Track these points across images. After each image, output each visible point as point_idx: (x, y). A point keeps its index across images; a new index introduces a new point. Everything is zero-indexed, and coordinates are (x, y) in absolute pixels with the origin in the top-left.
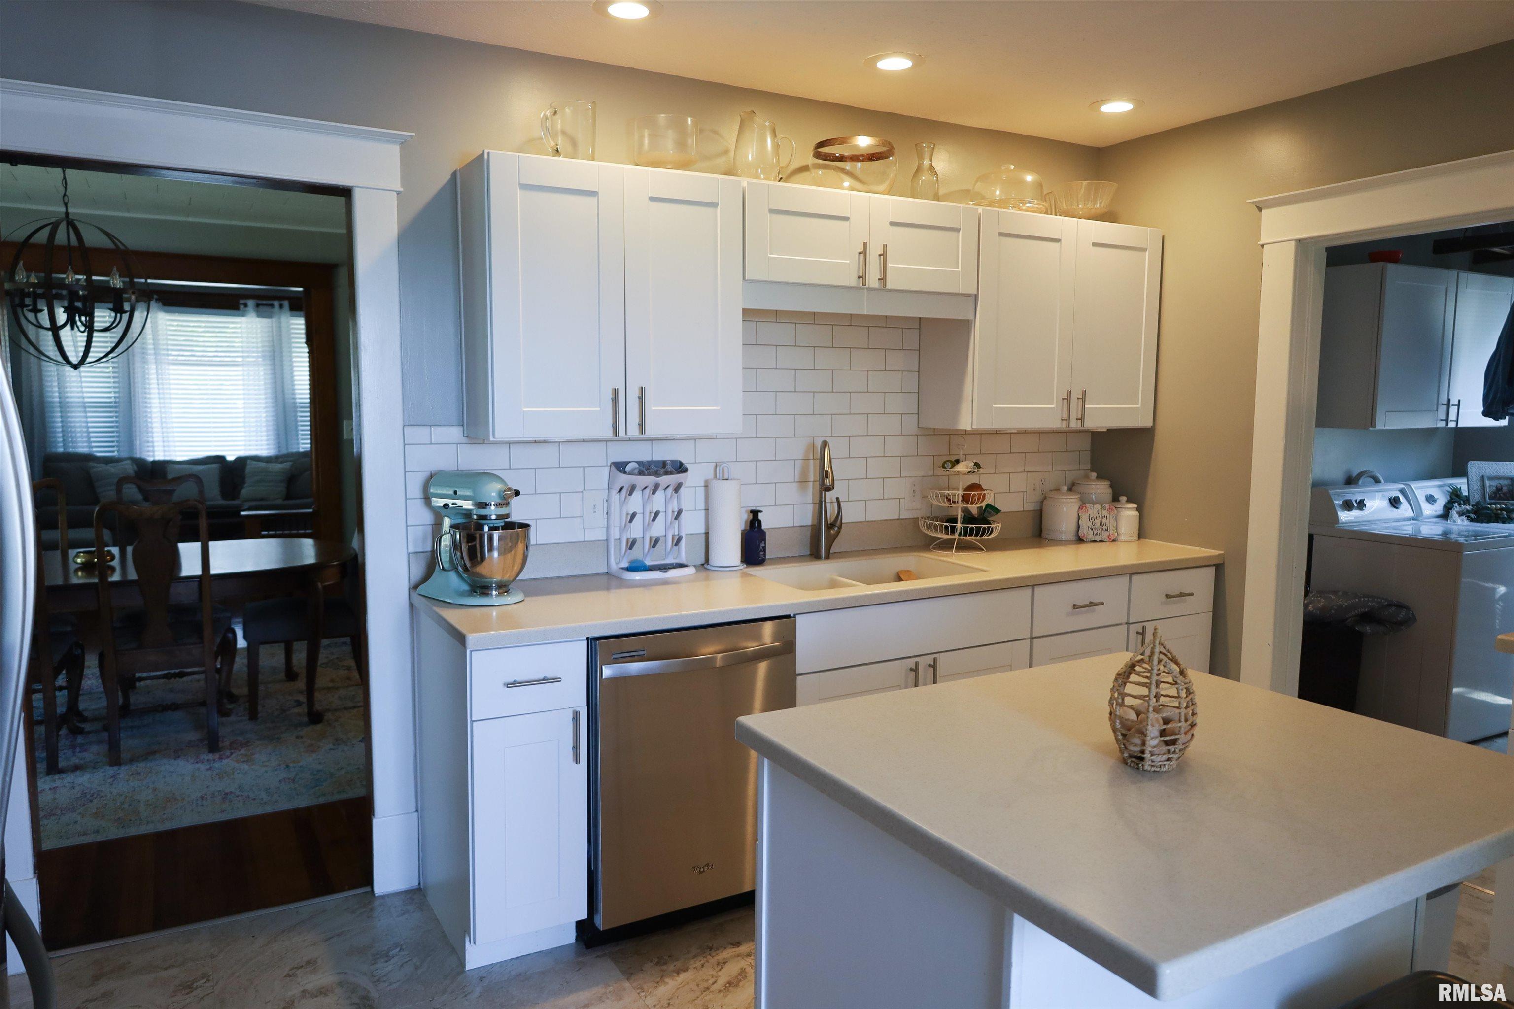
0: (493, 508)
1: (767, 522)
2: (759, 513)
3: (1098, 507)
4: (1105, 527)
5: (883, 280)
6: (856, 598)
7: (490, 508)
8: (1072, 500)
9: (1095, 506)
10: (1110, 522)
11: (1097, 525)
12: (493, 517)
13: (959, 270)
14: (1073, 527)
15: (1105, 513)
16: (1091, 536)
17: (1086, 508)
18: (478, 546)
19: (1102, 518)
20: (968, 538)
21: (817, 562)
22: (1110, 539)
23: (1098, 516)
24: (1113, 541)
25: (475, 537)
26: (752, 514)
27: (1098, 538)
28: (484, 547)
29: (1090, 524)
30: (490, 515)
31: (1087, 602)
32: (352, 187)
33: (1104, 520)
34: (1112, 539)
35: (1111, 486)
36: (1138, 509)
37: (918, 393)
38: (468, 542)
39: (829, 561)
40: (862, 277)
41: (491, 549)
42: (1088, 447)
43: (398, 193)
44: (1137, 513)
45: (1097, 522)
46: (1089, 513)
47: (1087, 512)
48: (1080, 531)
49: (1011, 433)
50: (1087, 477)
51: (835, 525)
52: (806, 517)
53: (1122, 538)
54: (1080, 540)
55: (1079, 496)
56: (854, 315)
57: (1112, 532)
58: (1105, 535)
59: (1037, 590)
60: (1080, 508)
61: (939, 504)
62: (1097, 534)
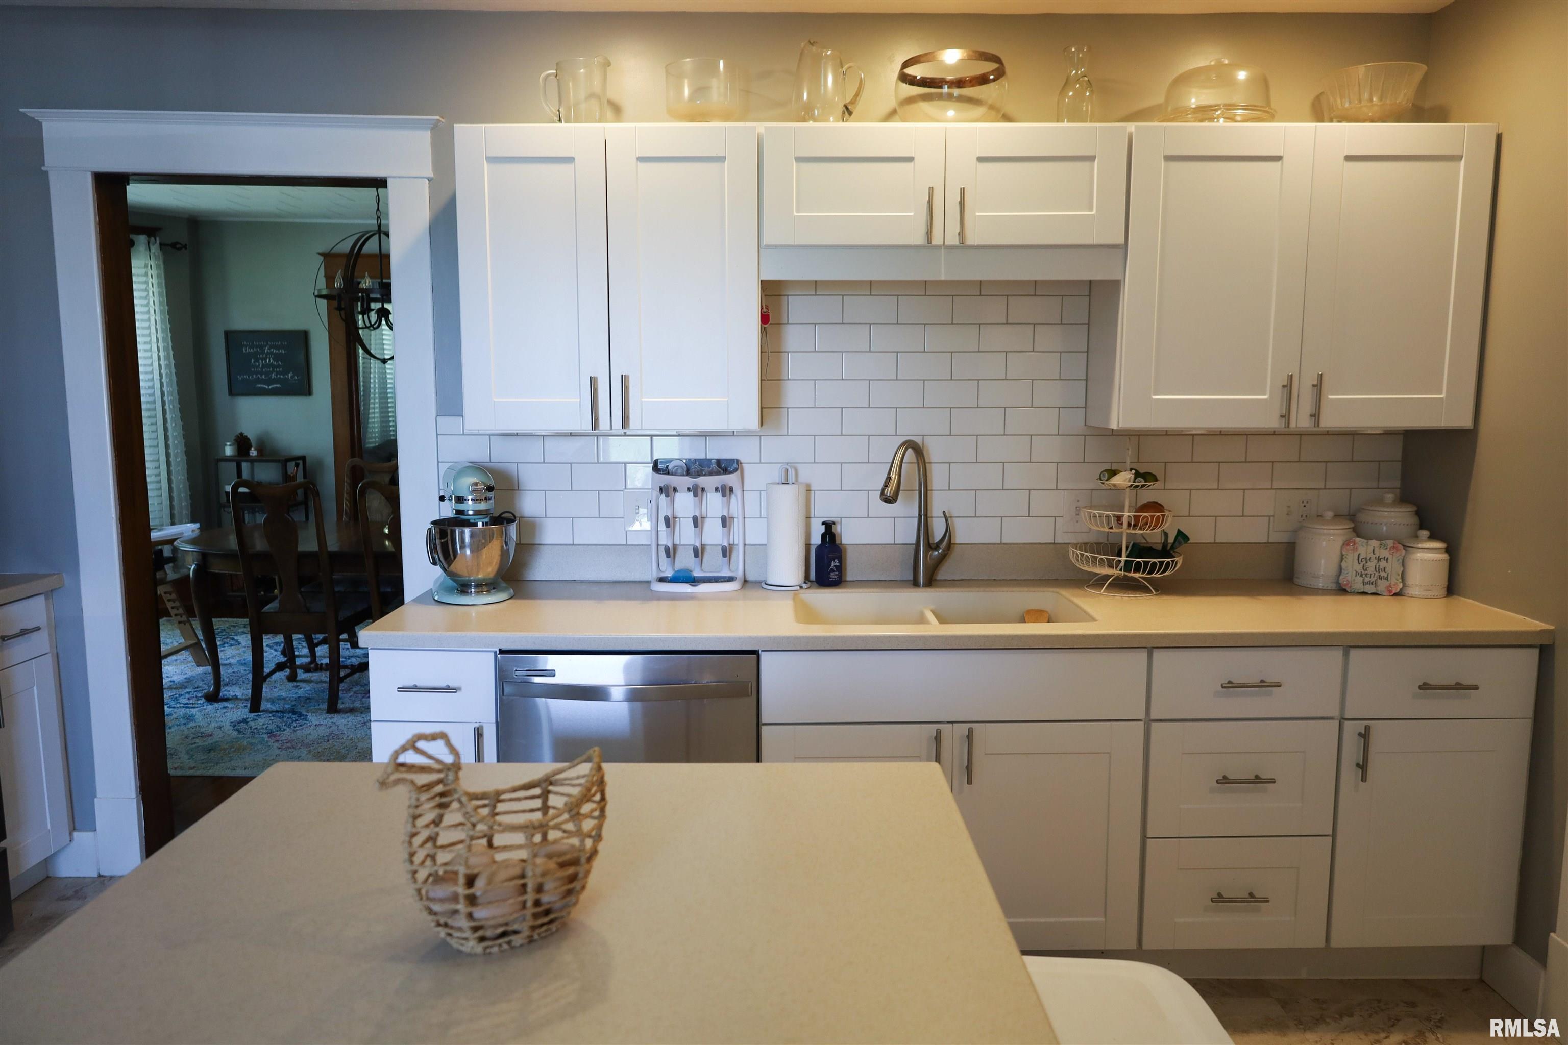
0: (470, 502)
1: (848, 536)
2: (833, 526)
3: (1374, 543)
4: (1382, 574)
5: (962, 235)
6: (844, 639)
7: (467, 503)
8: (1336, 532)
9: (1370, 542)
10: (1393, 567)
11: (1371, 570)
12: (471, 513)
13: (1094, 212)
14: (1332, 570)
15: (1385, 553)
16: (1358, 585)
17: (1355, 544)
18: (449, 542)
19: (1379, 559)
20: (1132, 574)
21: (912, 590)
22: (1390, 591)
23: (1373, 557)
24: (1396, 595)
25: (447, 533)
26: (824, 526)
27: (1369, 589)
28: (456, 543)
29: (1359, 568)
30: (468, 511)
31: (1257, 680)
32: (386, 178)
33: (1383, 564)
34: (1394, 592)
35: (1418, 513)
36: (1448, 550)
37: (1087, 380)
38: (441, 538)
39: (929, 590)
40: (929, 233)
41: (463, 546)
42: (1399, 456)
43: (430, 180)
44: (1445, 556)
45: (1371, 565)
46: (1358, 552)
47: (1355, 549)
48: (1341, 577)
49: (1193, 435)
50: (1380, 502)
51: (947, 545)
52: (907, 533)
53: (1413, 591)
54: (1342, 590)
55: (1352, 525)
56: (929, 281)
57: (1393, 581)
58: (1382, 585)
59: (1157, 655)
60: (1346, 544)
61: (1098, 529)
62: (1370, 583)
